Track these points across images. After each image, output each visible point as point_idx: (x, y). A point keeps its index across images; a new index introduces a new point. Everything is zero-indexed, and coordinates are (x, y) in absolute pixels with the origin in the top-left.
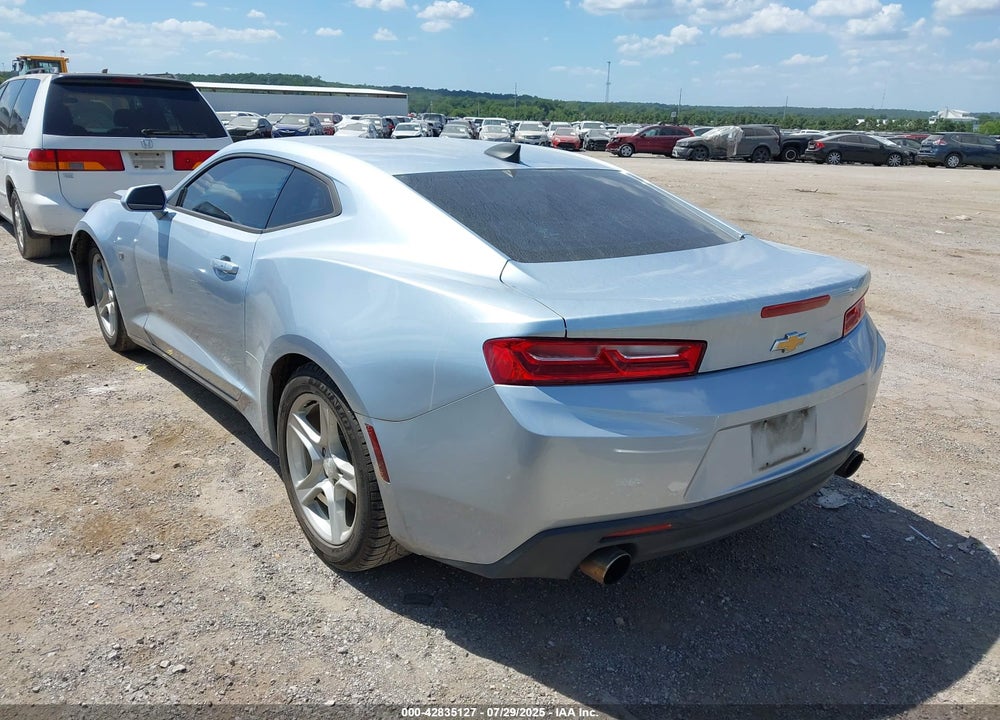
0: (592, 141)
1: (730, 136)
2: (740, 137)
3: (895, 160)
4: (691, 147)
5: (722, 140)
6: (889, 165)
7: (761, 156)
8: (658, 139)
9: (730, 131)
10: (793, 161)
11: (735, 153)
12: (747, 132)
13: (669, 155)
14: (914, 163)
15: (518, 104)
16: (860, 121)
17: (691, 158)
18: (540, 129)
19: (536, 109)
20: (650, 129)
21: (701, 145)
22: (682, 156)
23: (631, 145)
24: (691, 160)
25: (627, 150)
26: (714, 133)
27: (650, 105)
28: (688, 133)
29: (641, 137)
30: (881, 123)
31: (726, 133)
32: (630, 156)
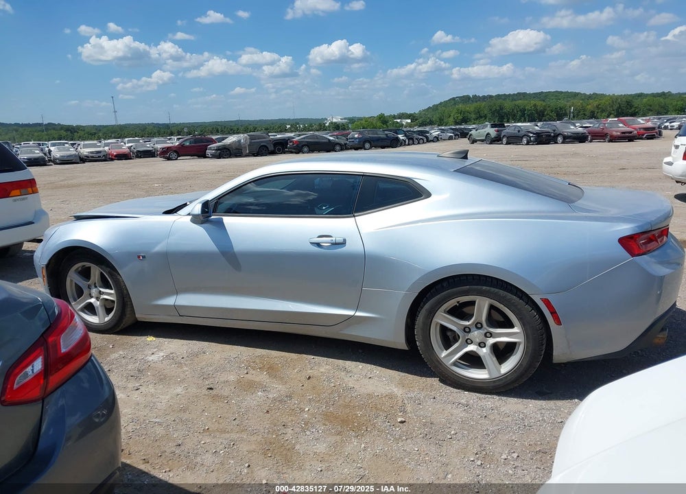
0: (138, 151)
1: (242, 141)
2: (248, 141)
3: (338, 148)
4: (219, 150)
5: (238, 144)
6: (336, 151)
7: (264, 151)
8: (194, 146)
9: (241, 138)
10: (281, 153)
11: (248, 152)
12: (252, 138)
13: (205, 157)
14: (347, 149)
15: (47, 130)
16: (288, 126)
17: (219, 157)
18: (99, 147)
19: (63, 133)
20: (187, 140)
21: (225, 148)
22: (214, 156)
23: (175, 151)
24: (220, 158)
25: (174, 155)
26: (231, 139)
27: (149, 124)
28: (213, 141)
29: (182, 146)
30: (300, 127)
31: (239, 139)
32: (176, 159)
